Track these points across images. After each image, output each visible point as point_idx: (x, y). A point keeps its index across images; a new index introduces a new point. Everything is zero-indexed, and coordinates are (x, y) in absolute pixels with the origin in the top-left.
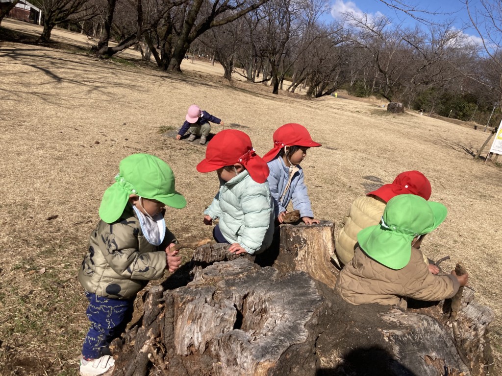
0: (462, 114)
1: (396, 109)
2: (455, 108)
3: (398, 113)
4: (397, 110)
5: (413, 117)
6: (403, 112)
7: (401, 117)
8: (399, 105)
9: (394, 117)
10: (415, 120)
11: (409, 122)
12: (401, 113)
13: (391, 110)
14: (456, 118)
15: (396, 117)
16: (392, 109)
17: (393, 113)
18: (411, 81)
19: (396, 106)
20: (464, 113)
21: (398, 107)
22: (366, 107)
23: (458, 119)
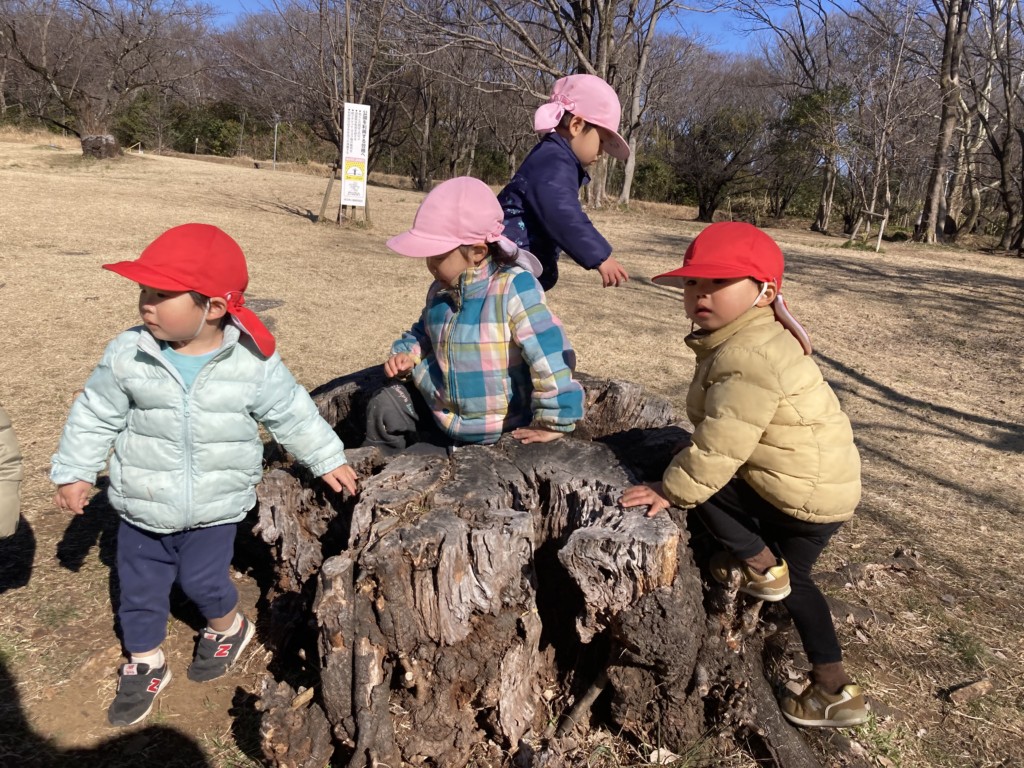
0: (218, 144)
1: (103, 148)
2: (202, 133)
3: (111, 156)
4: (106, 153)
5: (148, 162)
6: (122, 154)
7: (124, 165)
8: (107, 140)
9: (107, 168)
10: (154, 167)
11: (145, 172)
12: (117, 157)
13: (93, 154)
14: (211, 153)
15: (112, 166)
16: (93, 151)
17: (100, 158)
18: (109, 86)
19: (101, 142)
20: (222, 142)
21: (108, 145)
22: (29, 152)
23: (217, 154)
